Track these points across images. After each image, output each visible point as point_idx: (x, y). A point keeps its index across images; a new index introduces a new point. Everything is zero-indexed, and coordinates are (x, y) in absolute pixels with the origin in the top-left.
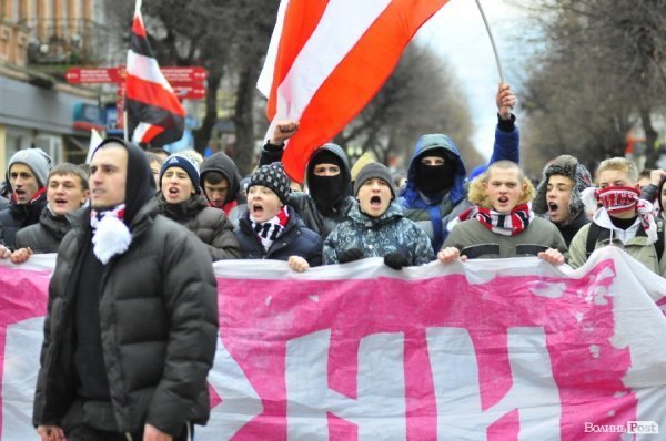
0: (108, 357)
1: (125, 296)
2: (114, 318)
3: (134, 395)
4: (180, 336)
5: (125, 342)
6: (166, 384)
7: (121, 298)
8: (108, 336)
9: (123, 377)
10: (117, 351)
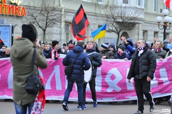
0: (140, 67)
1: (143, 59)
2: (141, 62)
3: (143, 73)
4: (151, 65)
5: (142, 65)
6: (150, 71)
7: (142, 59)
8: (140, 64)
9: (141, 70)
10: (141, 66)
